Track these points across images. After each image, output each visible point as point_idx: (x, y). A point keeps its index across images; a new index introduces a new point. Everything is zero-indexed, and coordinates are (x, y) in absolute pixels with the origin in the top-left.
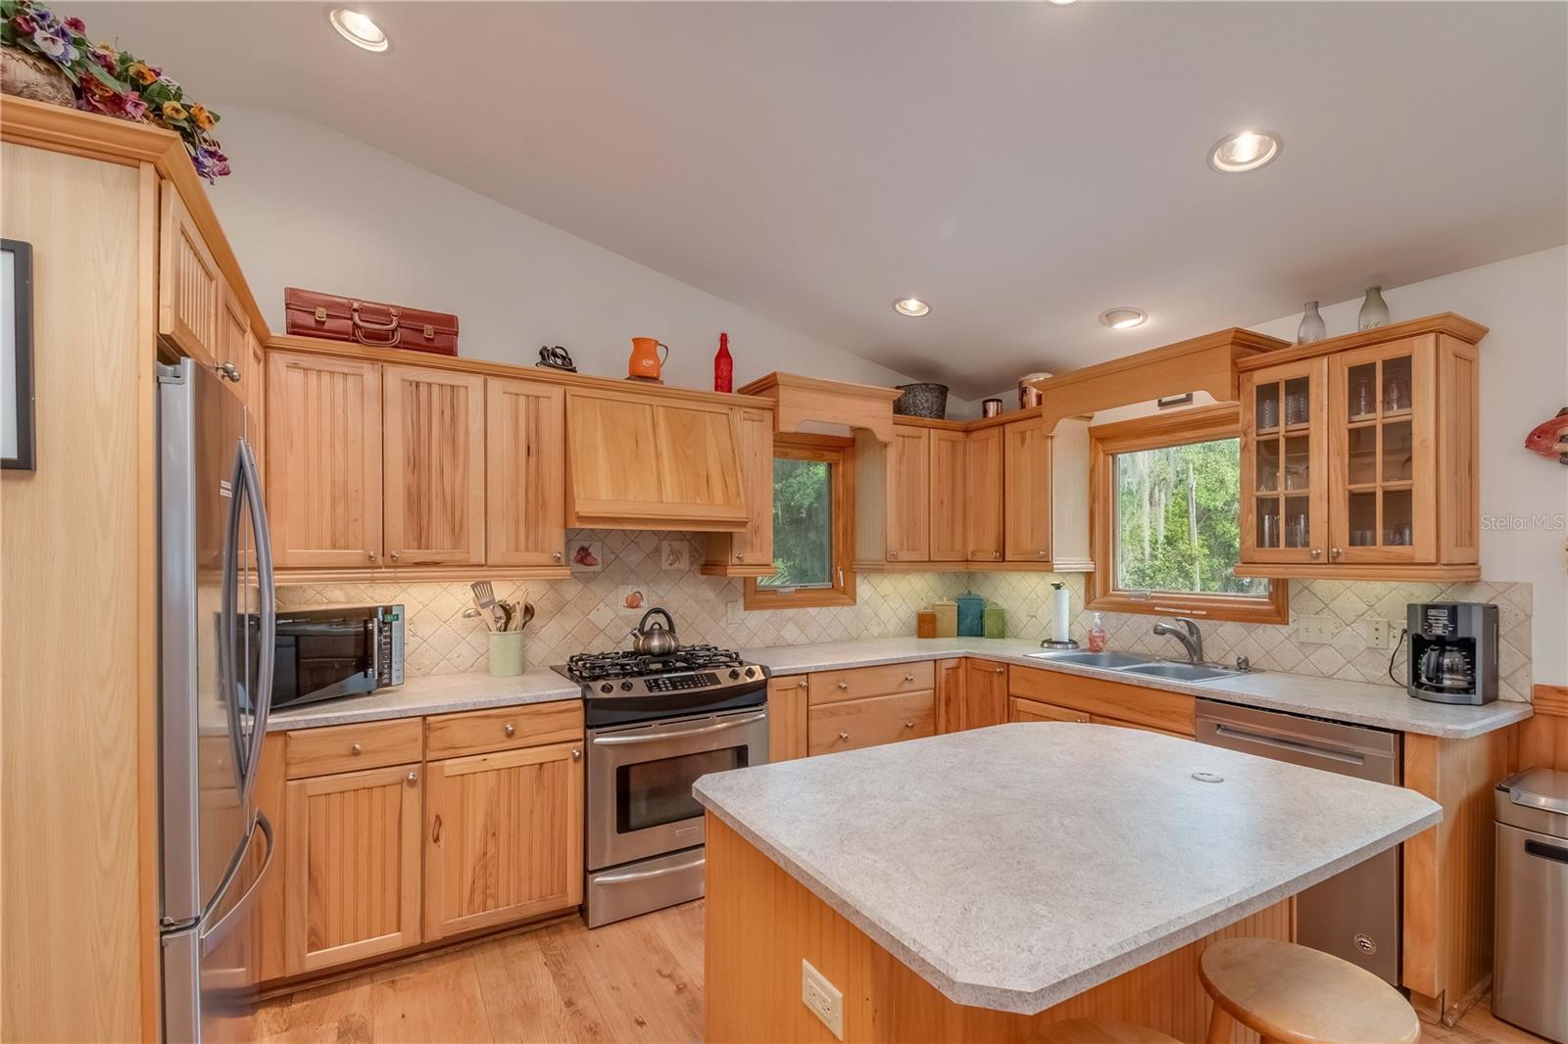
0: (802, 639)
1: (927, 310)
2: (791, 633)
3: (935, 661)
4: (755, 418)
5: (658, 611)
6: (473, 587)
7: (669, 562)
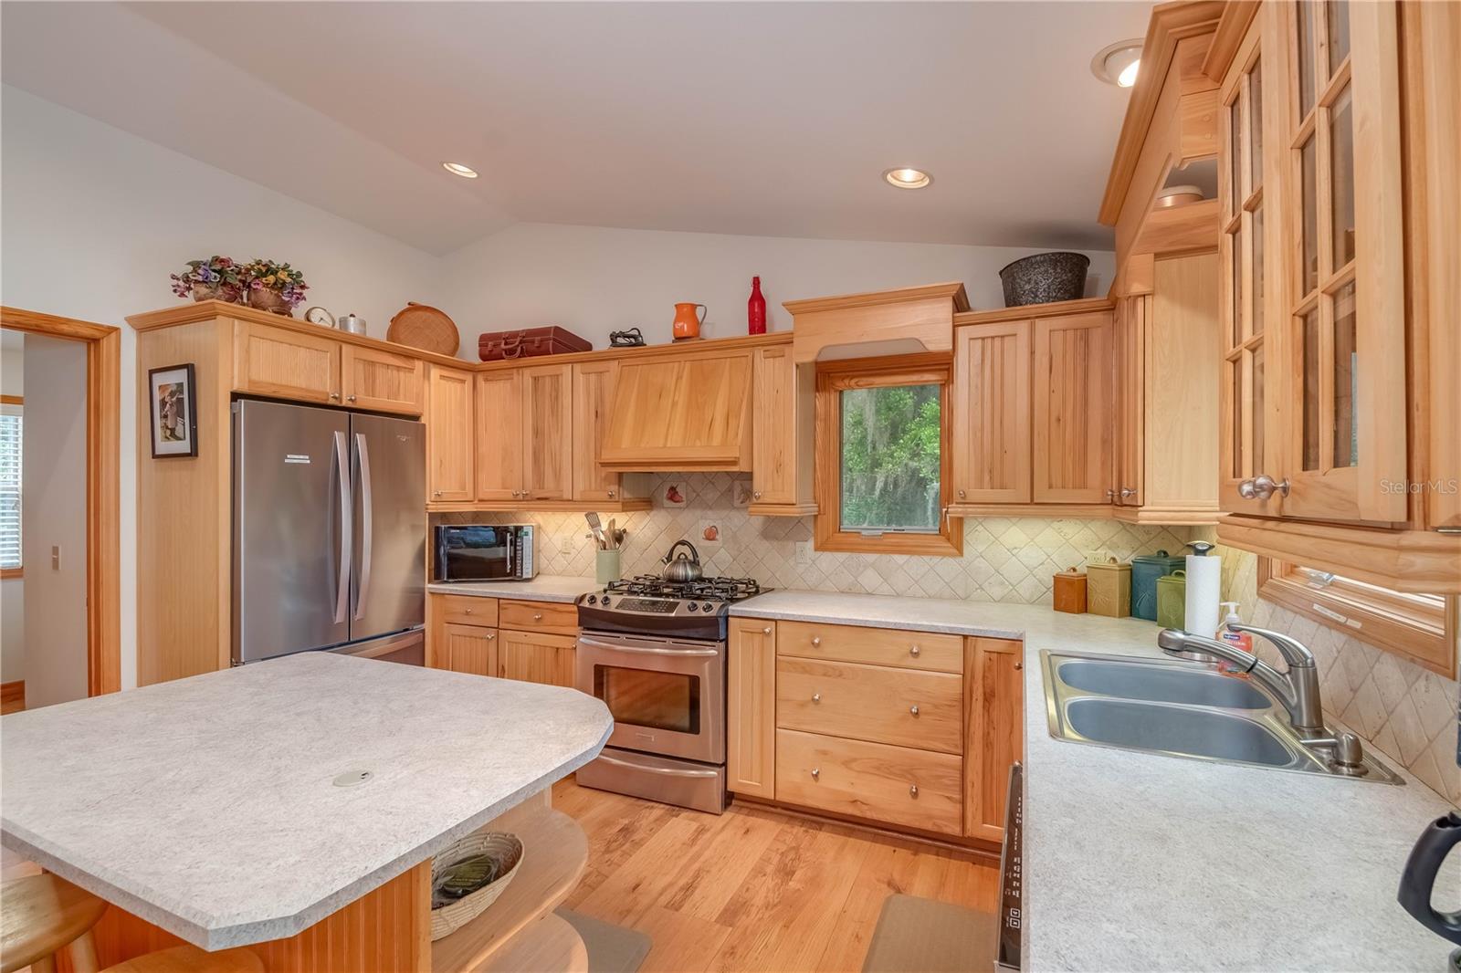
0: (886, 588)
1: (927, 182)
2: (870, 579)
3: (965, 637)
4: (777, 354)
5: (683, 543)
6: (586, 516)
7: (740, 500)
